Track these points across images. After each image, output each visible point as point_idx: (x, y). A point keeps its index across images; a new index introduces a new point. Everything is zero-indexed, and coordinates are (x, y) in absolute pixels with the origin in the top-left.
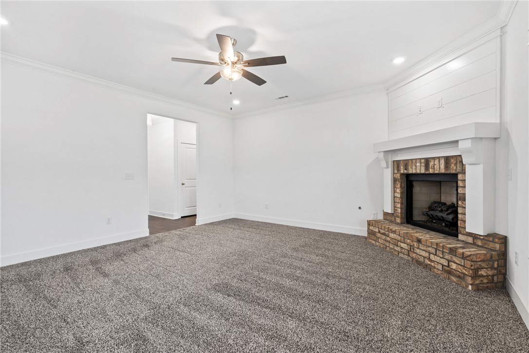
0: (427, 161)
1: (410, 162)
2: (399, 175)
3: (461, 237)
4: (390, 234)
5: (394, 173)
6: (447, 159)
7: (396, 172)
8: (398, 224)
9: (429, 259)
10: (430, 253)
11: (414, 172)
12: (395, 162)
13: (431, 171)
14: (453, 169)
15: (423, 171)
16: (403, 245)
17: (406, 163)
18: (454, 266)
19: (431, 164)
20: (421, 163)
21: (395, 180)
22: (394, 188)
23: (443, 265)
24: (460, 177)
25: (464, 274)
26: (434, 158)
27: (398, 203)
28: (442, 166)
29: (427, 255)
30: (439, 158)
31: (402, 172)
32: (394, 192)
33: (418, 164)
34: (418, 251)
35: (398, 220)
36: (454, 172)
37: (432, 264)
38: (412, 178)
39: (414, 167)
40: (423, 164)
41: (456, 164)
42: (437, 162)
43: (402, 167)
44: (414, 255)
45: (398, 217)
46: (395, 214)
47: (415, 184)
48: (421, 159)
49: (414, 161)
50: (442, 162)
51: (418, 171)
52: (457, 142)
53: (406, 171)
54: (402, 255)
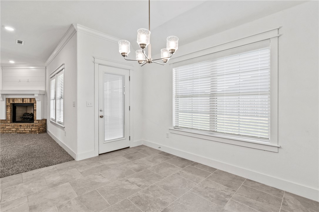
0: (23, 99)
1: (15, 99)
2: (9, 104)
3: (35, 122)
4: (6, 127)
5: (6, 103)
6: (30, 99)
7: (8, 102)
8: (9, 123)
9: (25, 130)
10: (25, 128)
11: (17, 102)
12: (7, 99)
13: (25, 102)
14: (32, 102)
15: (21, 102)
16: (13, 129)
17: (13, 99)
18: (33, 129)
19: (25, 100)
20: (20, 100)
21: (7, 106)
22: (7, 109)
23: (29, 131)
24: (35, 104)
25: (36, 130)
26: (26, 98)
27: (9, 115)
28: (29, 101)
29: (24, 129)
30: (28, 98)
31: (11, 102)
32: (7, 111)
34: (20, 129)
35: (9, 122)
36: (33, 103)
37: (26, 132)
38: (15, 105)
39: (17, 101)
40: (21, 100)
41: (33, 100)
42: (27, 99)
43: (11, 101)
44: (18, 131)
45: (9, 121)
46: (7, 120)
47: (17, 107)
48: (20, 98)
49: (17, 99)
50: (29, 100)
51: (19, 102)
52: (34, 94)
53: (13, 102)
54: (13, 133)
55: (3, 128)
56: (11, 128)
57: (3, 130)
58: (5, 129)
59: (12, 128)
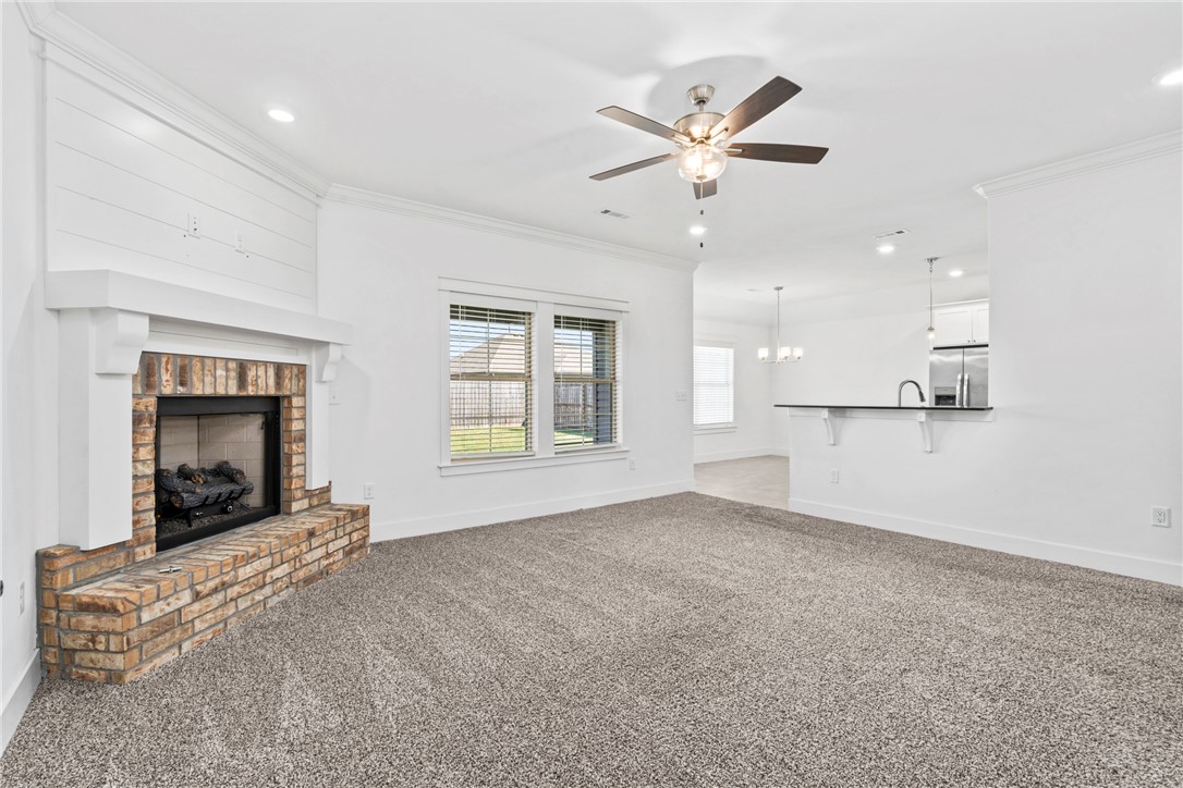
0: (243, 367)
1: (197, 366)
2: (153, 400)
3: (295, 508)
6: (279, 368)
8: (148, 563)
10: (328, 543)
11: (209, 391)
13: (251, 391)
15: (233, 391)
17: (184, 367)
19: (251, 374)
20: (227, 370)
21: (136, 420)
24: (296, 401)
26: (256, 363)
28: (271, 381)
30: (265, 363)
31: (167, 390)
33: (220, 372)
34: (309, 557)
35: (147, 551)
36: (288, 393)
39: (208, 379)
40: (233, 374)
42: (261, 371)
43: (165, 377)
44: (302, 572)
46: (133, 538)
48: (228, 360)
49: (209, 363)
50: (271, 372)
51: (221, 391)
53: (181, 390)
54: (276, 599)
55: (224, 586)
56: (264, 572)
57: (225, 604)
58: (237, 589)
59: (273, 567)
